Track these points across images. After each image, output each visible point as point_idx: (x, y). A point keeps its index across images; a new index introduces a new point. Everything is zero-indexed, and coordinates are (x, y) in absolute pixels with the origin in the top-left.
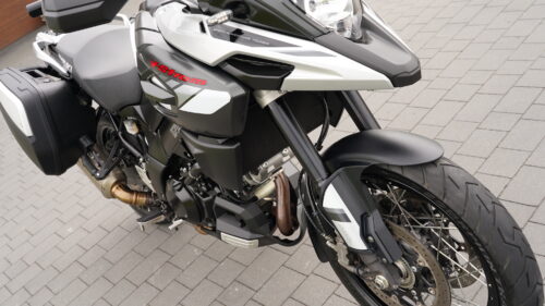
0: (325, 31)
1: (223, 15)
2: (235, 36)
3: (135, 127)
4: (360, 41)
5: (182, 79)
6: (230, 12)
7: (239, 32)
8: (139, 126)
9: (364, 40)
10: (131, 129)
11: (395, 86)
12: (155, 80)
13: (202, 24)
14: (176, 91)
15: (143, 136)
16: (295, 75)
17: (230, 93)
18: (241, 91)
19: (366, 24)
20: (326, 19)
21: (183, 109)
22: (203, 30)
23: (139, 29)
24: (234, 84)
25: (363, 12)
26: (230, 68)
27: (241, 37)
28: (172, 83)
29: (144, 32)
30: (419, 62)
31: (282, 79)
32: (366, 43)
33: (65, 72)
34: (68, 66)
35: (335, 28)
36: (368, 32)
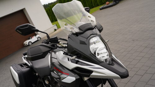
0: (102, 62)
1: (74, 57)
2: (77, 62)
3: (48, 82)
4: (111, 65)
5: (62, 73)
6: (76, 56)
7: (78, 61)
8: (49, 82)
9: (112, 64)
10: (47, 82)
11: (121, 78)
12: (55, 72)
13: (68, 58)
14: (61, 76)
15: (50, 84)
16: (93, 74)
17: (75, 78)
18: (78, 77)
19: (113, 60)
20: (101, 58)
21: (62, 81)
22: (69, 60)
23: (51, 58)
24: (76, 75)
25: (112, 56)
26: (75, 70)
27: (79, 63)
28: (60, 74)
29: (53, 58)
30: (128, 72)
31: (90, 75)
32: (113, 65)
33: (30, 65)
34: (31, 64)
35: (104, 61)
36: (114, 62)
